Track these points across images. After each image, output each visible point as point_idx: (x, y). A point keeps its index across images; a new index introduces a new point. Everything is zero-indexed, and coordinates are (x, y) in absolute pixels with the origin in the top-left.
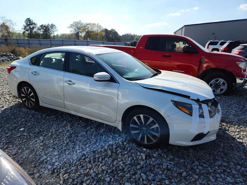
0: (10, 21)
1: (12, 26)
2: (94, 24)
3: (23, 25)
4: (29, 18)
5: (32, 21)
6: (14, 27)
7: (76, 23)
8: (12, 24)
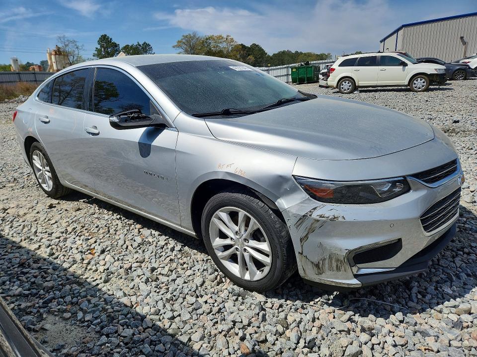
0: (73, 43)
1: (76, 52)
2: (220, 37)
3: (95, 49)
4: (106, 35)
5: (111, 39)
6: (79, 53)
7: (187, 36)
8: (77, 48)
